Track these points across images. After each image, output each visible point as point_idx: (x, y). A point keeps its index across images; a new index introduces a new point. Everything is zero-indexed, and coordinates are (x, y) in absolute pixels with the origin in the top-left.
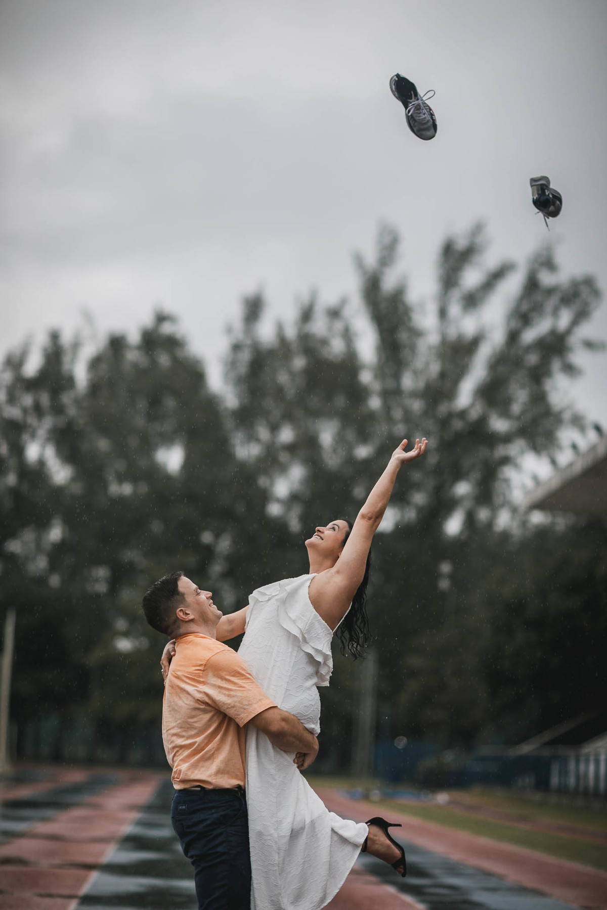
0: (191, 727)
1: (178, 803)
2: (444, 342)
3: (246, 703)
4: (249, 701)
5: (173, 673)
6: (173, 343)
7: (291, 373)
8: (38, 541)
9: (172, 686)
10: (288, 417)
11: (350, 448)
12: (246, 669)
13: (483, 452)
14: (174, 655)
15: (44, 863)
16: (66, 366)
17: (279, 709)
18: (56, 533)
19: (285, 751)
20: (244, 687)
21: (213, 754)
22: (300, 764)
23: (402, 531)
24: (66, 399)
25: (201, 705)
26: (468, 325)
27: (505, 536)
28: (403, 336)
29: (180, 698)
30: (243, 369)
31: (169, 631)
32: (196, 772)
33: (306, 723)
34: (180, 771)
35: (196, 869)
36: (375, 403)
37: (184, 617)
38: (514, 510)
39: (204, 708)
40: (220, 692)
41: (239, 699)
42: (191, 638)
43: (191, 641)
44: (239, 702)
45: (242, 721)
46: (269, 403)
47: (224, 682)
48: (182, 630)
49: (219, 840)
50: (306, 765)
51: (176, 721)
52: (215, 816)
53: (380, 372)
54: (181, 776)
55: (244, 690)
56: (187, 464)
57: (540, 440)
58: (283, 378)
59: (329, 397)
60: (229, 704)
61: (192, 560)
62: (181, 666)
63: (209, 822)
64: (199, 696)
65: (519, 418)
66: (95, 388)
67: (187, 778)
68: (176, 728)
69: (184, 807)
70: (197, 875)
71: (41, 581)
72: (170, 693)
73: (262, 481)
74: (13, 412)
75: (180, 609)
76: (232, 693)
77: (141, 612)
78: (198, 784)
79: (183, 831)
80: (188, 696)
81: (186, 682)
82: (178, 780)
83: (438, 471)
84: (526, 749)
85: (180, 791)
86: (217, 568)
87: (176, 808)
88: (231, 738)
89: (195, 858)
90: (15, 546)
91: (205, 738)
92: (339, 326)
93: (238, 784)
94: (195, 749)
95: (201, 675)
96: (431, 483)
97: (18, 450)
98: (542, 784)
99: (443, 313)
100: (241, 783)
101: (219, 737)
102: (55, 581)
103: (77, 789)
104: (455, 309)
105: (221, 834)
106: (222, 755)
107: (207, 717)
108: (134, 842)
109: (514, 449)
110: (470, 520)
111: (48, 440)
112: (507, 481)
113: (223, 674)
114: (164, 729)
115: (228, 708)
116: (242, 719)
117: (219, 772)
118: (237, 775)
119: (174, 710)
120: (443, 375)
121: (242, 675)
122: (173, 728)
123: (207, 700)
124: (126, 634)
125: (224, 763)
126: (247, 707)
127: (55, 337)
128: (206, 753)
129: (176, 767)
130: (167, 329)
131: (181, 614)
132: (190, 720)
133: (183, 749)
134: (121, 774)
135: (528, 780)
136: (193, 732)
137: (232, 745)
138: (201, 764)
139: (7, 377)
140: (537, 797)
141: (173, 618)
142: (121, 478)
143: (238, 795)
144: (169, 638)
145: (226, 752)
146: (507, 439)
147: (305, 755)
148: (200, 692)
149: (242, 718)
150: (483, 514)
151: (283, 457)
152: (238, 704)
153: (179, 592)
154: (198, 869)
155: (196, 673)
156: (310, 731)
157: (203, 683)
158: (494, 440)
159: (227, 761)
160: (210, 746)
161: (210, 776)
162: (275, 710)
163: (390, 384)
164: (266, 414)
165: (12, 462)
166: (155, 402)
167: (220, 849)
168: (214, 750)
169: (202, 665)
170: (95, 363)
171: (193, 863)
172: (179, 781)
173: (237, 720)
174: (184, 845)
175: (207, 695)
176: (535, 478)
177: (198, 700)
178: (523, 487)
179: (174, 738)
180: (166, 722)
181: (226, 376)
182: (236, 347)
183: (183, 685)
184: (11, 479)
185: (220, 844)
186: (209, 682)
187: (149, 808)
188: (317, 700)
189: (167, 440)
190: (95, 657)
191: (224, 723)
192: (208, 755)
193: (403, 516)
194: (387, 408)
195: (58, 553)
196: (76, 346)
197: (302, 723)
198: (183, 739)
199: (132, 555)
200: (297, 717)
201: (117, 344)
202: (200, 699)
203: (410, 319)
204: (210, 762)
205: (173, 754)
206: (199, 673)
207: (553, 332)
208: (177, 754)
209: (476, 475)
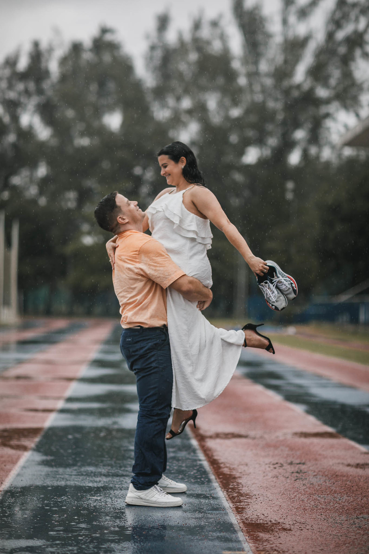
1: (125, 337)
2: (286, 41)
3: (167, 274)
4: (169, 273)
6: (113, 47)
7: (188, 63)
8: (31, 177)
10: (187, 91)
11: (227, 110)
12: (165, 252)
13: (311, 110)
15: (42, 378)
16: (43, 65)
17: (188, 276)
18: (42, 171)
22: (201, 307)
23: (262, 163)
24: (46, 85)
25: (139, 276)
26: (301, 29)
27: (328, 164)
28: (260, 38)
30: (157, 62)
31: (114, 230)
32: (137, 317)
33: (204, 281)
34: (127, 317)
35: (137, 377)
36: (242, 81)
37: (122, 221)
38: (333, 147)
39: (140, 278)
40: (150, 268)
41: (162, 272)
43: (128, 235)
45: (165, 285)
46: (175, 84)
47: (152, 261)
49: (153, 359)
50: (205, 307)
51: (122, 288)
52: (150, 344)
53: (245, 61)
54: (128, 320)
55: (165, 266)
56: (124, 124)
57: (349, 102)
58: (183, 67)
59: (213, 78)
60: (156, 276)
61: (129, 185)
63: (146, 348)
64: (137, 271)
65: (335, 88)
66: (64, 78)
67: (132, 321)
68: (123, 292)
69: (130, 339)
70: (138, 381)
71: (34, 202)
74: (12, 95)
75: (119, 217)
76: (158, 268)
78: (139, 325)
80: (129, 271)
81: (127, 262)
82: (126, 322)
83: (284, 123)
84: (344, 298)
85: (126, 329)
86: (145, 190)
87: (124, 340)
88: (158, 295)
89: (137, 371)
90: (16, 180)
91: (142, 297)
92: (218, 31)
94: (136, 304)
95: (137, 257)
96: (279, 131)
97: (15, 119)
98: (354, 320)
99: (285, 22)
100: (165, 323)
101: (151, 295)
102: (43, 201)
103: (61, 332)
104: (292, 19)
105: (153, 356)
106: (154, 306)
107: (142, 284)
108: (99, 363)
109: (333, 108)
110: (305, 154)
111: (35, 112)
112: (328, 129)
113: (151, 256)
115: (155, 278)
117: (152, 317)
118: (163, 319)
120: (286, 62)
121: (163, 256)
123: (142, 273)
124: (89, 233)
125: (155, 311)
126: (168, 277)
127: (36, 44)
128: (143, 305)
129: (124, 315)
130: (108, 37)
131: (120, 220)
133: (129, 305)
134: (87, 322)
135: (345, 318)
137: (159, 299)
138: (140, 312)
139: (7, 72)
140: (350, 328)
141: (115, 223)
142: (82, 134)
145: (155, 304)
146: (328, 101)
147: (204, 302)
148: (137, 268)
149: (165, 284)
150: (313, 150)
151: (185, 118)
152: (162, 275)
154: (139, 378)
155: (133, 256)
156: (206, 286)
157: (139, 262)
158: (318, 102)
159: (157, 310)
160: (146, 301)
161: (146, 319)
162: (185, 277)
163: (251, 68)
164: (173, 90)
165: (12, 127)
166: (102, 84)
167: (154, 365)
168: (148, 303)
169: (137, 251)
170: (63, 61)
171: (135, 374)
173: (162, 285)
174: (129, 363)
175: (142, 270)
176: (346, 126)
177: (136, 273)
178: (339, 132)
179: (123, 298)
181: (147, 66)
182: (153, 48)
184: (12, 138)
185: (154, 361)
186: (142, 261)
187: (107, 342)
189: (111, 109)
190: (69, 249)
191: (153, 287)
192: (144, 307)
193: (262, 154)
194: (250, 85)
195: (44, 183)
196: (51, 50)
197: (201, 282)
199: (91, 183)
201: (76, 48)
202: (138, 273)
203: (264, 27)
204: (146, 310)
206: (136, 256)
207: (356, 32)
209: (309, 125)
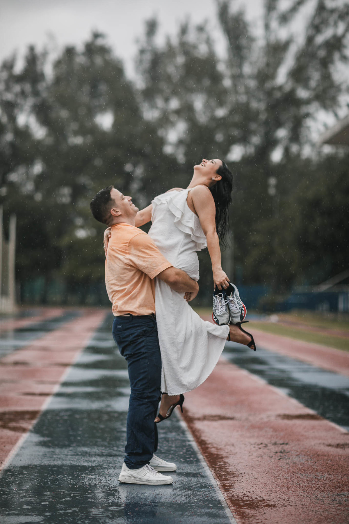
0: (122, 280)
1: (116, 324)
2: (268, 45)
4: (156, 264)
5: (111, 248)
6: (104, 51)
7: (176, 67)
8: (27, 174)
9: (110, 255)
10: (175, 93)
11: (213, 110)
12: (154, 245)
13: (293, 111)
14: (110, 237)
15: (39, 364)
16: (39, 68)
17: (175, 268)
18: (38, 168)
19: (178, 292)
20: (152, 256)
21: (136, 296)
22: (188, 299)
23: (246, 160)
24: (42, 86)
25: (128, 266)
26: (283, 34)
27: (308, 161)
28: (244, 42)
29: (115, 263)
30: (146, 65)
31: (107, 222)
32: (127, 306)
33: (191, 274)
34: (117, 306)
35: (128, 362)
36: (227, 83)
37: (115, 214)
38: (313, 145)
39: (130, 269)
40: (139, 259)
41: (150, 263)
42: (120, 226)
43: (120, 228)
44: (150, 265)
46: (163, 85)
47: (141, 253)
48: (115, 222)
49: (141, 345)
50: (192, 298)
51: (114, 276)
52: (139, 331)
53: (230, 64)
54: (118, 309)
55: (153, 258)
56: (116, 124)
57: (328, 102)
58: (171, 69)
59: (199, 80)
60: (144, 266)
61: (120, 181)
62: (115, 243)
63: (135, 335)
64: (126, 261)
65: (314, 89)
66: (58, 80)
67: (121, 310)
68: (114, 280)
69: (120, 327)
70: (129, 366)
71: (30, 197)
72: (109, 259)
73: (160, 133)
74: (9, 96)
75: (113, 209)
76: (146, 259)
77: (90, 211)
78: (128, 313)
79: (120, 342)
80: (120, 261)
81: (118, 253)
83: (266, 123)
84: (324, 288)
85: (118, 317)
86: (135, 186)
87: (115, 327)
88: (147, 285)
89: (128, 356)
90: (14, 177)
91: (132, 286)
92: (204, 36)
93: (152, 313)
94: (125, 293)
95: (127, 249)
96: (262, 130)
97: (13, 119)
98: (334, 308)
99: (267, 27)
101: (140, 285)
102: (38, 197)
103: (56, 320)
104: (274, 24)
105: (142, 341)
106: (142, 296)
107: (131, 273)
108: (93, 350)
109: (313, 108)
110: (287, 152)
111: (31, 112)
112: (308, 128)
113: (140, 248)
114: (106, 281)
115: (144, 268)
116: (152, 275)
117: (141, 306)
118: (151, 307)
119: (111, 269)
120: (268, 65)
121: (152, 248)
122: (112, 280)
123: (131, 264)
124: (82, 227)
125: (143, 300)
126: (156, 268)
127: (32, 49)
128: (133, 295)
129: (115, 303)
130: (100, 42)
131: (114, 212)
132: (122, 276)
133: (118, 293)
134: (82, 310)
135: (325, 306)
136: (124, 283)
137: (147, 290)
138: (130, 301)
139: (4, 75)
140: (331, 316)
141: (109, 215)
142: (76, 133)
143: (152, 318)
144: (107, 226)
145: (144, 294)
146: (308, 102)
147: (191, 293)
148: (127, 259)
150: (294, 148)
151: (173, 118)
152: (150, 266)
153: (112, 199)
154: (130, 363)
155: (124, 248)
156: (193, 279)
157: (129, 253)
158: (299, 103)
159: (145, 299)
160: (134, 291)
161: (135, 308)
162: (172, 268)
163: (236, 71)
164: (161, 92)
165: (9, 127)
166: (94, 87)
167: (143, 350)
168: (137, 293)
169: (127, 243)
170: (58, 64)
171: (126, 359)
172: (117, 312)
173: (149, 275)
174: (121, 349)
175: (131, 260)
176: (325, 126)
177: (126, 264)
178: (319, 131)
179: (112, 286)
180: (107, 277)
181: (137, 68)
182: (142, 52)
183: (117, 255)
184: (9, 137)
185: (142, 347)
186: (132, 253)
187: (101, 330)
188: (197, 260)
189: (102, 109)
190: (65, 241)
191: (142, 277)
192: (134, 296)
193: (246, 151)
194: (235, 85)
195: (40, 180)
196: (45, 54)
197: (188, 275)
198: (118, 287)
199: (84, 180)
200: (185, 272)
201: (70, 52)
202: (127, 263)
203: (247, 31)
204: (135, 300)
205: (112, 295)
206: (126, 248)
207: (335, 36)
208: (115, 296)
209: (290, 125)
